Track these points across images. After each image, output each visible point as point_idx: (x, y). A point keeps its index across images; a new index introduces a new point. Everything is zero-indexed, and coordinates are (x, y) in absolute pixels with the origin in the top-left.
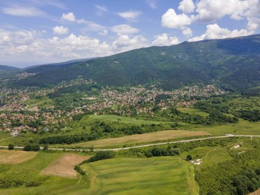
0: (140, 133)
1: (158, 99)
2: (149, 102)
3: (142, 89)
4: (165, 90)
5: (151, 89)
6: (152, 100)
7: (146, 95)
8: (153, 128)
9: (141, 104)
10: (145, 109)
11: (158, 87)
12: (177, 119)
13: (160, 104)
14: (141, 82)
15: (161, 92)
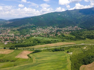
0: (50, 43)
1: (57, 31)
2: (54, 32)
3: (51, 28)
4: (60, 28)
5: (55, 27)
6: (55, 31)
7: (53, 30)
8: (55, 42)
9: (51, 33)
10: (52, 35)
11: (57, 27)
12: (64, 38)
13: (58, 33)
14: (51, 25)
15: (58, 29)
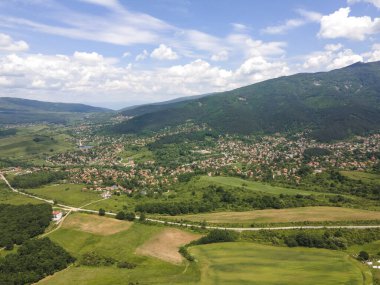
0: (276, 208)
1: (308, 155)
2: (292, 160)
3: (280, 140)
4: (319, 141)
5: (296, 139)
6: (298, 156)
7: (287, 149)
8: (298, 202)
9: (279, 162)
10: (286, 170)
11: (308, 137)
13: (311, 164)
14: (280, 129)
15: (313, 144)
